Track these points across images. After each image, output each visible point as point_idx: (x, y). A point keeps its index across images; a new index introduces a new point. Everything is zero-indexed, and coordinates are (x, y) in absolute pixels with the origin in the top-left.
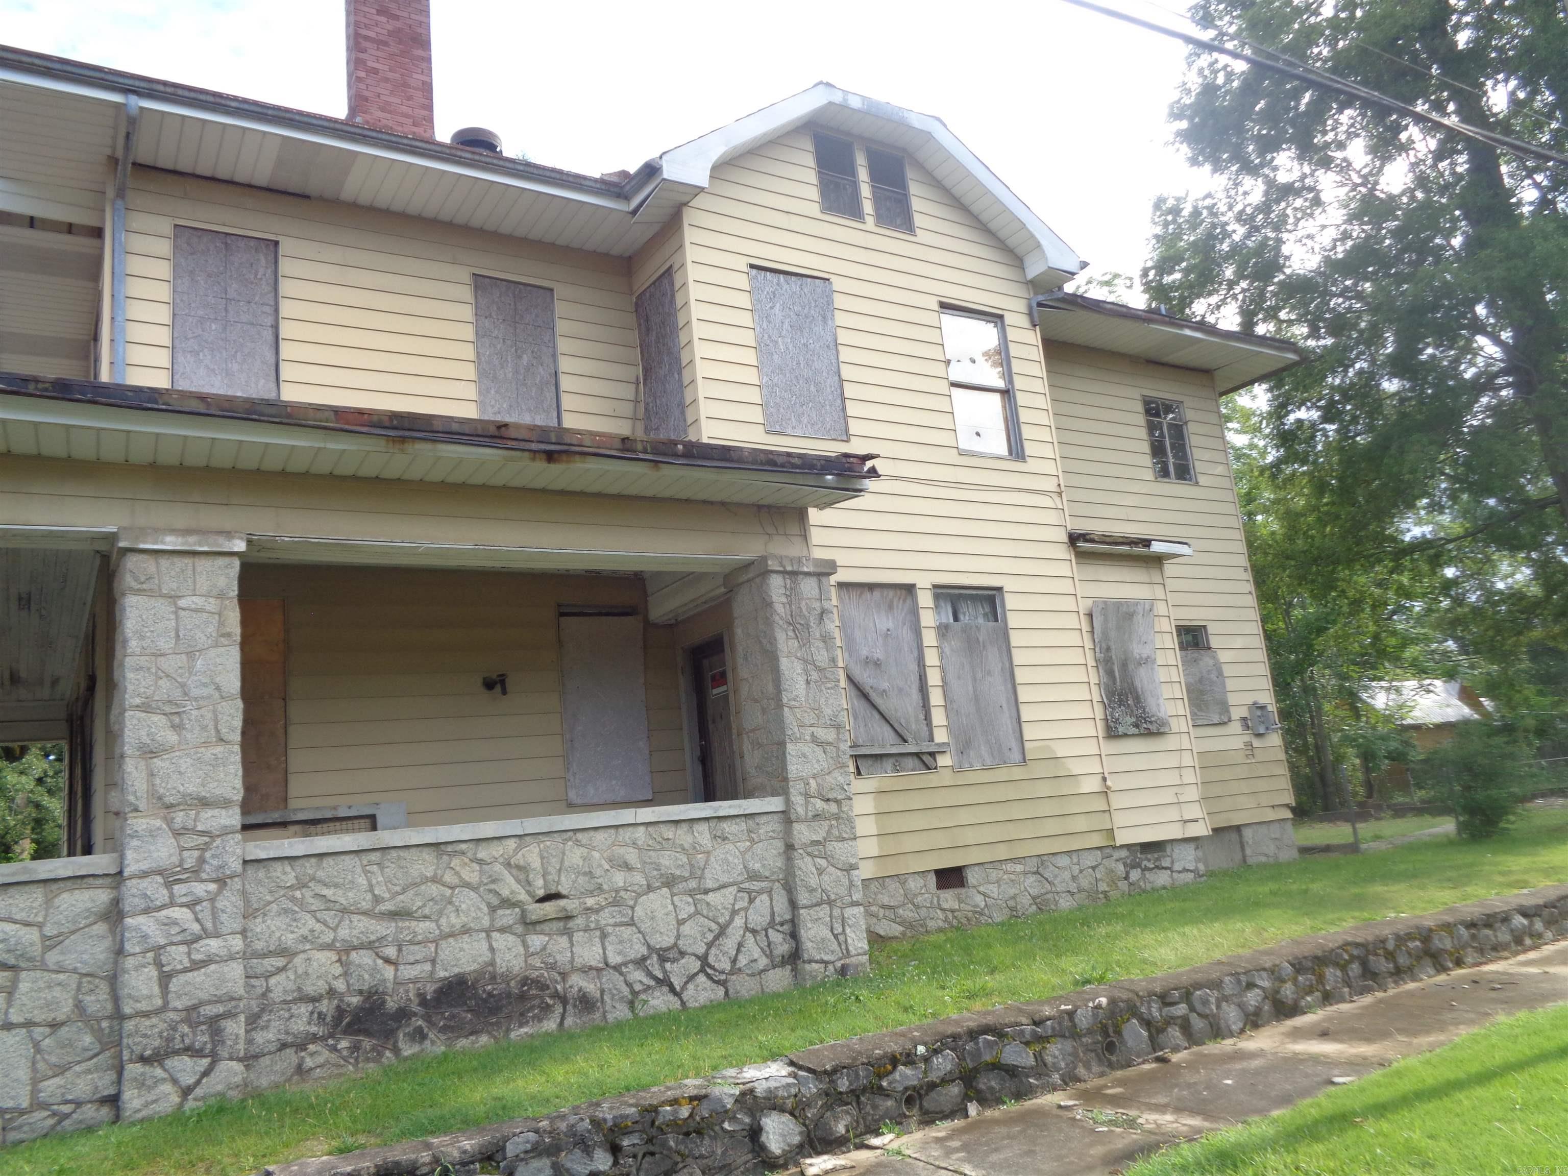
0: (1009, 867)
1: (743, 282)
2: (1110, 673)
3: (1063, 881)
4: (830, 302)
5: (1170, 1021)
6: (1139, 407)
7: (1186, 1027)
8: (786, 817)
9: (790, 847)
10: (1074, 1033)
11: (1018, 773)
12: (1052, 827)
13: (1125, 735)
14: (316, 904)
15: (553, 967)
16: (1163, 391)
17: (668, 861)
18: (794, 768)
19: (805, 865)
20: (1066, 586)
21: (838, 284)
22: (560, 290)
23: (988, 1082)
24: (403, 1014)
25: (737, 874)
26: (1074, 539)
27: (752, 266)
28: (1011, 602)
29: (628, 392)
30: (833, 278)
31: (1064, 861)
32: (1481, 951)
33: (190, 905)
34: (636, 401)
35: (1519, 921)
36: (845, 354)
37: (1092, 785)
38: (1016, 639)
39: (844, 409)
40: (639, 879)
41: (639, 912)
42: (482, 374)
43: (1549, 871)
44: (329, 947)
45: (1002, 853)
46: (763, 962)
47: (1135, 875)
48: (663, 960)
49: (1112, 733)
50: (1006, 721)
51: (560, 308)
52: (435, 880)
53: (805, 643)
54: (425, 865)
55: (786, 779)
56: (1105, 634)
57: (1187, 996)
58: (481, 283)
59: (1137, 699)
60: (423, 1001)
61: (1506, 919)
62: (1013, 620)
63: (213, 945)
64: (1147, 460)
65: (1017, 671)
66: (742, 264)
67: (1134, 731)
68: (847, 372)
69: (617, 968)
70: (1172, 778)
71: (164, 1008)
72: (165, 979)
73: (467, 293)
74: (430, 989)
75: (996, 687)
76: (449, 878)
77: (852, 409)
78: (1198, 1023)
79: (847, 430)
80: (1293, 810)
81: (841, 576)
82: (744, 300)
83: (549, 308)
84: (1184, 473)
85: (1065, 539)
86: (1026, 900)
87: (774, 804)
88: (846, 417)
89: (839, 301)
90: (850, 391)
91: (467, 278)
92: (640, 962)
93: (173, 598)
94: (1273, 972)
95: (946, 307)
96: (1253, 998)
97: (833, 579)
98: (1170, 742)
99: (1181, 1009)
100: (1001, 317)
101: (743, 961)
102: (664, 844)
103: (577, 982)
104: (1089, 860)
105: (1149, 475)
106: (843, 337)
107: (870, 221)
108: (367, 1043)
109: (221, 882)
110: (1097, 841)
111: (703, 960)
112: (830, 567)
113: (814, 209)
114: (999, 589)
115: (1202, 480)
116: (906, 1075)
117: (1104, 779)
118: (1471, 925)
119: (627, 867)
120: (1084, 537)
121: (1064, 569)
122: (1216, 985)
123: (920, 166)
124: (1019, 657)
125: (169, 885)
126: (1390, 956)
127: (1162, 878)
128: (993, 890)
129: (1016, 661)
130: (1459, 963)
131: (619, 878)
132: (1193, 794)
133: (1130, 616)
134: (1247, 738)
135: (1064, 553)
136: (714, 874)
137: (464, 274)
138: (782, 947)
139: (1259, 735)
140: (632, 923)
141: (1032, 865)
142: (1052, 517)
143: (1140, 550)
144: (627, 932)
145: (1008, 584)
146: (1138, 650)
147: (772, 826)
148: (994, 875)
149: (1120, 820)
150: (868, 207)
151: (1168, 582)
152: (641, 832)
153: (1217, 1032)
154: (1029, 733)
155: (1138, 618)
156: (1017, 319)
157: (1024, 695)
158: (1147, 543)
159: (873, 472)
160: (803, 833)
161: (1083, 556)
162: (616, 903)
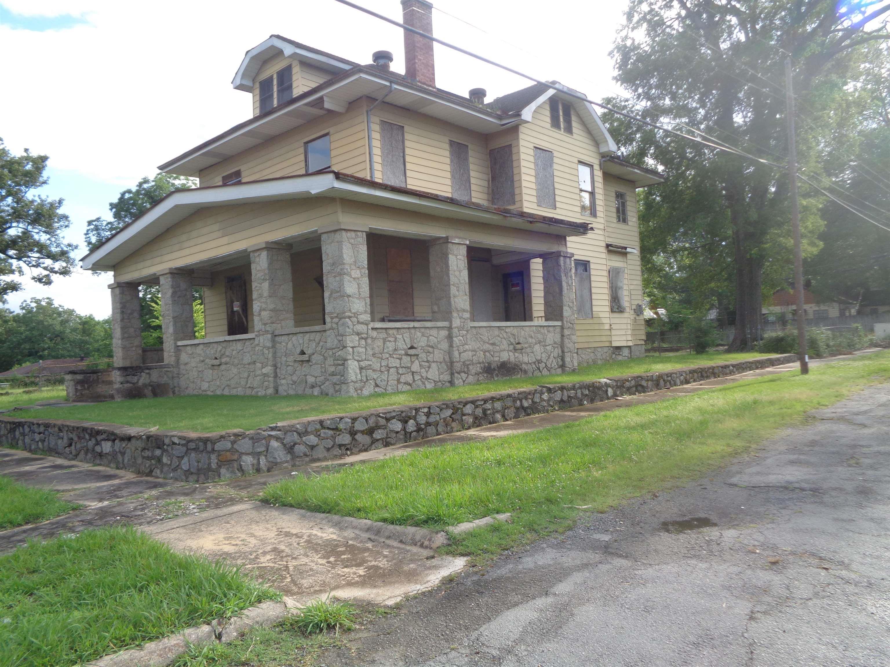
0: (588, 350)
1: (531, 152)
2: (612, 291)
3: (599, 355)
4: (553, 160)
5: (668, 381)
6: (614, 194)
7: (670, 383)
8: (562, 328)
9: (563, 336)
10: (652, 380)
11: (591, 321)
12: (598, 339)
13: (615, 312)
14: (479, 340)
15: (519, 362)
16: (622, 189)
17: (540, 336)
18: (565, 314)
19: (566, 341)
20: (604, 262)
21: (555, 154)
22: (470, 146)
23: (639, 388)
24: (494, 369)
25: (552, 342)
26: (608, 246)
27: (535, 147)
28: (592, 266)
29: (485, 184)
30: (553, 152)
31: (599, 350)
32: (723, 374)
33: (462, 337)
34: (488, 188)
35: (731, 368)
36: (556, 179)
37: (607, 327)
38: (593, 278)
39: (555, 198)
40: (534, 341)
41: (534, 349)
42: (453, 176)
43: (733, 359)
44: (482, 351)
45: (586, 345)
46: (557, 366)
47: (614, 356)
48: (539, 363)
49: (612, 311)
50: (588, 305)
51: (470, 153)
52: (499, 336)
53: (567, 278)
54: (497, 332)
55: (562, 317)
56: (612, 278)
57: (671, 376)
58: (452, 143)
59: (618, 301)
60: (498, 367)
61: (729, 367)
62: (592, 272)
63: (467, 347)
64: (615, 215)
65: (592, 289)
66: (531, 146)
67: (617, 310)
68: (556, 186)
69: (530, 364)
70: (624, 327)
71: (460, 361)
72: (460, 354)
73: (447, 146)
74: (499, 364)
75: (586, 292)
76: (501, 336)
77: (558, 198)
78: (672, 382)
79: (555, 205)
80: (645, 341)
81: (576, 257)
82: (532, 159)
83: (467, 153)
84: (625, 221)
85: (605, 245)
86: (591, 360)
87: (559, 323)
88: (555, 201)
89: (555, 160)
90: (557, 192)
91: (448, 141)
92: (534, 363)
93: (456, 256)
94: (685, 372)
95: (580, 162)
96: (682, 378)
97: (573, 259)
98: (626, 315)
99: (669, 378)
100: (592, 166)
101: (553, 366)
102: (539, 332)
103: (524, 366)
104: (606, 350)
105: (615, 220)
106: (556, 173)
107: (562, 130)
108: (489, 376)
109: (467, 331)
110: (607, 344)
111: (546, 364)
112: (573, 255)
113: (548, 126)
114: (589, 262)
115: (630, 223)
116: (627, 384)
117: (611, 325)
118: (722, 367)
119: (532, 337)
120: (611, 245)
121: (604, 256)
122: (676, 374)
123: (575, 110)
124: (593, 284)
125: (459, 331)
126: (706, 372)
127: (620, 358)
128: (583, 356)
129: (592, 286)
130: (719, 377)
131: (530, 340)
132: (629, 332)
133: (619, 272)
134: (635, 316)
135: (604, 250)
136: (548, 342)
137: (447, 140)
138: (560, 363)
139: (638, 315)
140: (533, 352)
141: (593, 350)
142: (602, 238)
143: (624, 250)
144: (532, 354)
145: (592, 260)
146: (620, 284)
147: (558, 330)
148: (584, 352)
149: (614, 338)
150: (562, 126)
151: (628, 261)
152: (534, 328)
153: (675, 385)
154: (594, 309)
155: (621, 274)
156: (596, 167)
157: (594, 297)
158: (626, 248)
159: (592, 229)
160: (566, 332)
161: (610, 252)
162: (530, 347)
